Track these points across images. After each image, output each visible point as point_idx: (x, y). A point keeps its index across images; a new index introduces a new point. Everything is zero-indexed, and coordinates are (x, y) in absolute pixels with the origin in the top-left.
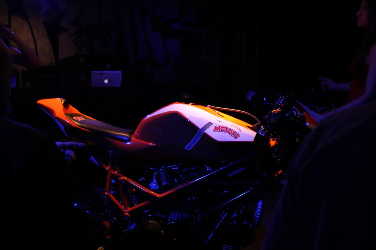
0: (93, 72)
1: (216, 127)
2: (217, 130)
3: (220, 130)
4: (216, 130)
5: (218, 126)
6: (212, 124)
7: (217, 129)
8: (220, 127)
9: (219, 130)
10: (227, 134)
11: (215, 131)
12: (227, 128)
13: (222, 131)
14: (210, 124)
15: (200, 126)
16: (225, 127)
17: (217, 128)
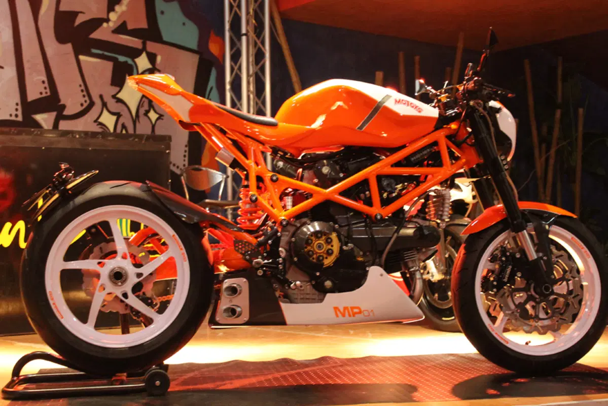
1: (396, 101)
3: (401, 103)
5: (398, 100)
6: (391, 96)
7: (398, 102)
8: (400, 100)
10: (409, 107)
11: (395, 104)
12: (408, 102)
13: (405, 104)
14: (388, 97)
15: (378, 100)
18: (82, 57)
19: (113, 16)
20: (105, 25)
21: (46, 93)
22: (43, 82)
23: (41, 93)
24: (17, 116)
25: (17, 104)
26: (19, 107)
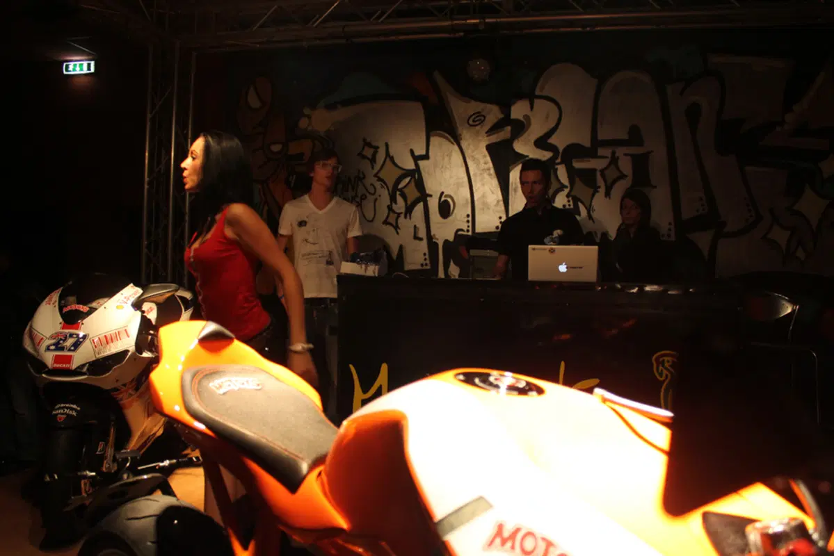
0: (530, 247)
1: (500, 528)
2: (504, 542)
3: (513, 547)
4: (498, 541)
5: (511, 524)
6: (491, 506)
7: (503, 537)
8: (518, 530)
9: (509, 544)
11: (491, 543)
12: (549, 544)
14: (480, 504)
15: (439, 506)
16: (544, 539)
17: (506, 534)
18: (748, 169)
19: (789, 118)
20: (778, 129)
21: (703, 210)
22: (701, 199)
23: (698, 211)
24: (669, 236)
25: (670, 224)
26: (672, 227)
